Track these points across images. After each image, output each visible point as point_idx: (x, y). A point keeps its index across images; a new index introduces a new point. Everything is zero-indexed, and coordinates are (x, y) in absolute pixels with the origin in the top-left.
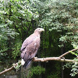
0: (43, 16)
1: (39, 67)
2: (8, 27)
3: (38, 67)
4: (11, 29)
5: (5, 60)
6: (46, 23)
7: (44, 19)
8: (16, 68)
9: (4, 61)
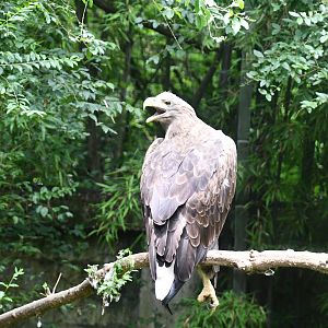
0: (277, 29)
1: (236, 301)
2: (84, 71)
3: (230, 300)
4: (100, 84)
5: (57, 242)
6: (291, 64)
7: (282, 45)
8: (102, 288)
9: (54, 250)
